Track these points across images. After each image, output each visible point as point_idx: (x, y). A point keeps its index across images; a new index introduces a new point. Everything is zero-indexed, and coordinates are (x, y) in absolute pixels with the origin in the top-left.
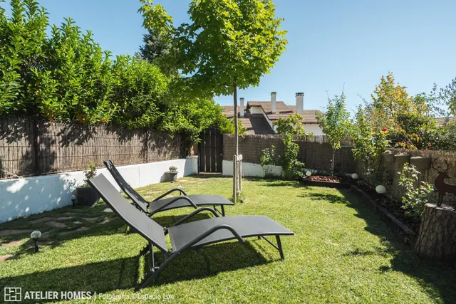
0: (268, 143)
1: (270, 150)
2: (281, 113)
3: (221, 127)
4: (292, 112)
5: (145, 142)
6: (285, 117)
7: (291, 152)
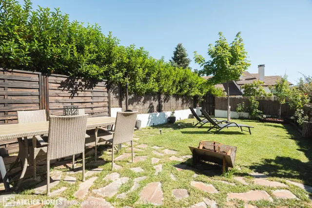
0: (240, 100)
1: (242, 105)
2: (246, 79)
3: (212, 93)
4: (255, 78)
5: (183, 101)
6: (249, 83)
7: (254, 106)
